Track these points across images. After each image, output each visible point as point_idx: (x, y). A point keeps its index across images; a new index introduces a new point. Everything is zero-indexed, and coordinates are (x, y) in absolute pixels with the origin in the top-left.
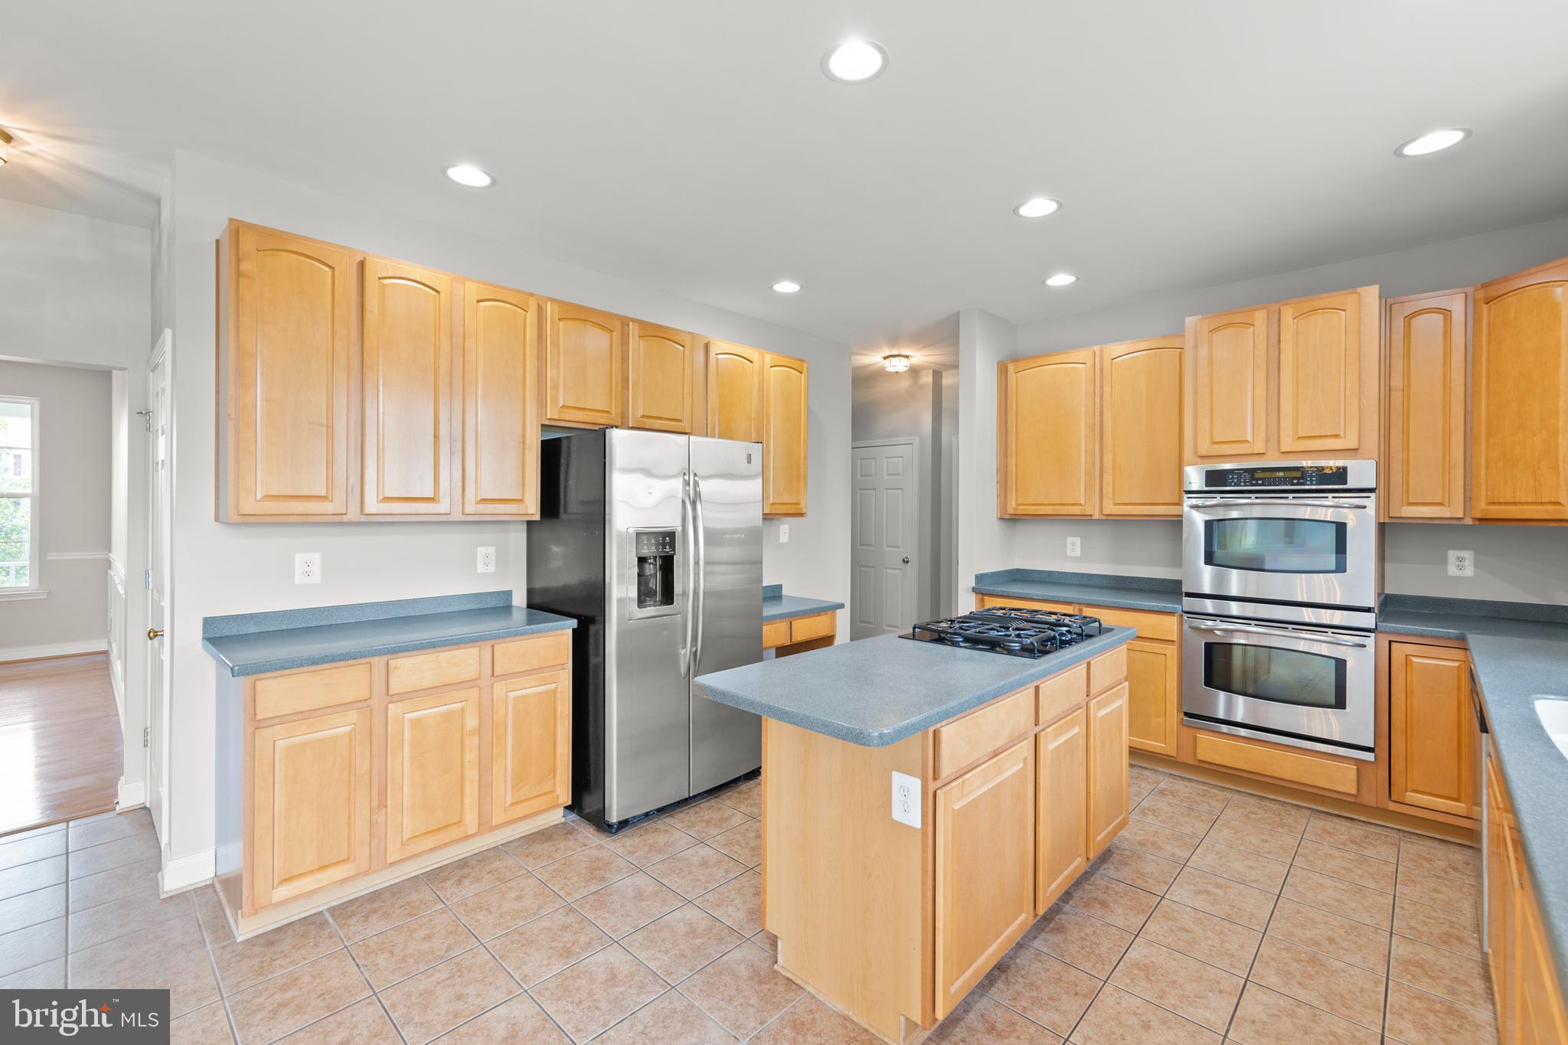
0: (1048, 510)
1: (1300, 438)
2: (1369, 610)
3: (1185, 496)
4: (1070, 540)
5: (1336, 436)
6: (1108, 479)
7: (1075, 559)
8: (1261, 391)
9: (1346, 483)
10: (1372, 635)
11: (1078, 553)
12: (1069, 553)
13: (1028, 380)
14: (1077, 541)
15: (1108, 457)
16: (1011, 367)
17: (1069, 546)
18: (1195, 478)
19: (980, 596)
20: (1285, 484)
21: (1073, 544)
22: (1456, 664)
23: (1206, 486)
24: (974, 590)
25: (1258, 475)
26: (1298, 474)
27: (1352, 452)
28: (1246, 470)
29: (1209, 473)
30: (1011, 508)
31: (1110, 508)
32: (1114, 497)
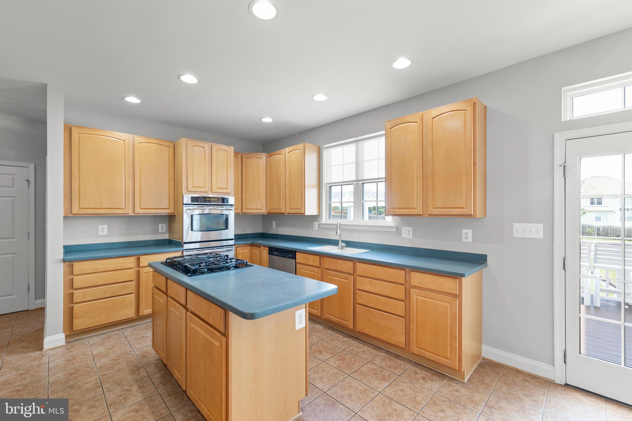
1: (217, 188)
2: (232, 239)
3: (184, 206)
4: (100, 227)
5: (226, 189)
7: (104, 236)
8: (207, 171)
9: (228, 203)
10: (234, 246)
11: (106, 232)
12: (100, 233)
13: (87, 141)
14: (106, 227)
15: (137, 187)
16: (73, 131)
17: (100, 230)
18: (187, 199)
19: (68, 263)
20: (214, 203)
21: (103, 229)
22: (248, 250)
23: (192, 202)
24: (64, 261)
25: (206, 199)
26: (216, 199)
27: (228, 194)
28: (203, 197)
29: (192, 198)
30: (75, 210)
31: (138, 210)
32: (140, 205)
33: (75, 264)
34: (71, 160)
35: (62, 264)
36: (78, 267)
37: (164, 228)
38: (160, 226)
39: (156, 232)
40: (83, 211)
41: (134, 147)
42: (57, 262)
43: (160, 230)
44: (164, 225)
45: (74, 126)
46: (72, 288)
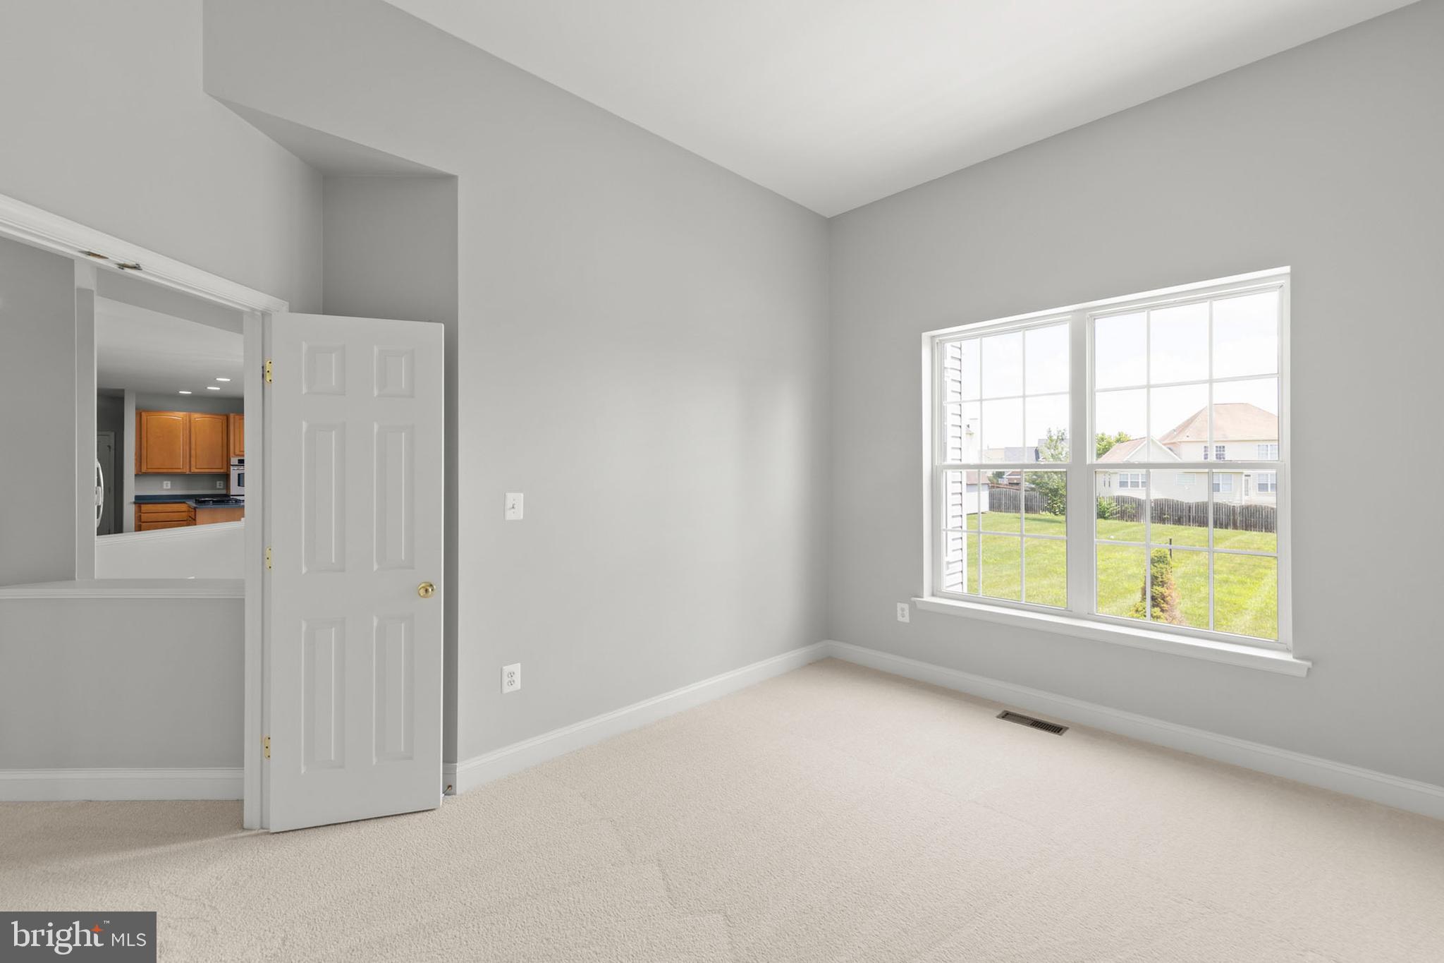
0: (165, 471)
4: (165, 482)
6: (193, 459)
7: (168, 490)
11: (169, 487)
12: (165, 487)
13: (153, 420)
14: (169, 482)
15: (193, 452)
16: (143, 414)
18: (234, 461)
19: (138, 506)
23: (238, 463)
24: (135, 503)
29: (239, 460)
30: (144, 470)
31: (194, 470)
32: (196, 465)
33: (142, 505)
34: (141, 435)
35: (134, 505)
36: (145, 508)
37: (222, 485)
38: (218, 482)
39: (214, 488)
40: (150, 471)
41: (190, 421)
42: (131, 503)
43: (218, 487)
44: (222, 482)
45: (144, 411)
46: (141, 522)
